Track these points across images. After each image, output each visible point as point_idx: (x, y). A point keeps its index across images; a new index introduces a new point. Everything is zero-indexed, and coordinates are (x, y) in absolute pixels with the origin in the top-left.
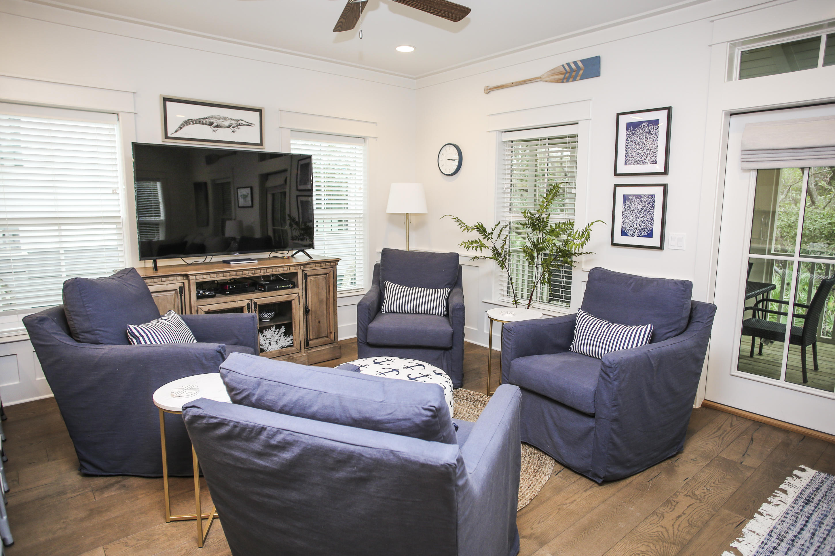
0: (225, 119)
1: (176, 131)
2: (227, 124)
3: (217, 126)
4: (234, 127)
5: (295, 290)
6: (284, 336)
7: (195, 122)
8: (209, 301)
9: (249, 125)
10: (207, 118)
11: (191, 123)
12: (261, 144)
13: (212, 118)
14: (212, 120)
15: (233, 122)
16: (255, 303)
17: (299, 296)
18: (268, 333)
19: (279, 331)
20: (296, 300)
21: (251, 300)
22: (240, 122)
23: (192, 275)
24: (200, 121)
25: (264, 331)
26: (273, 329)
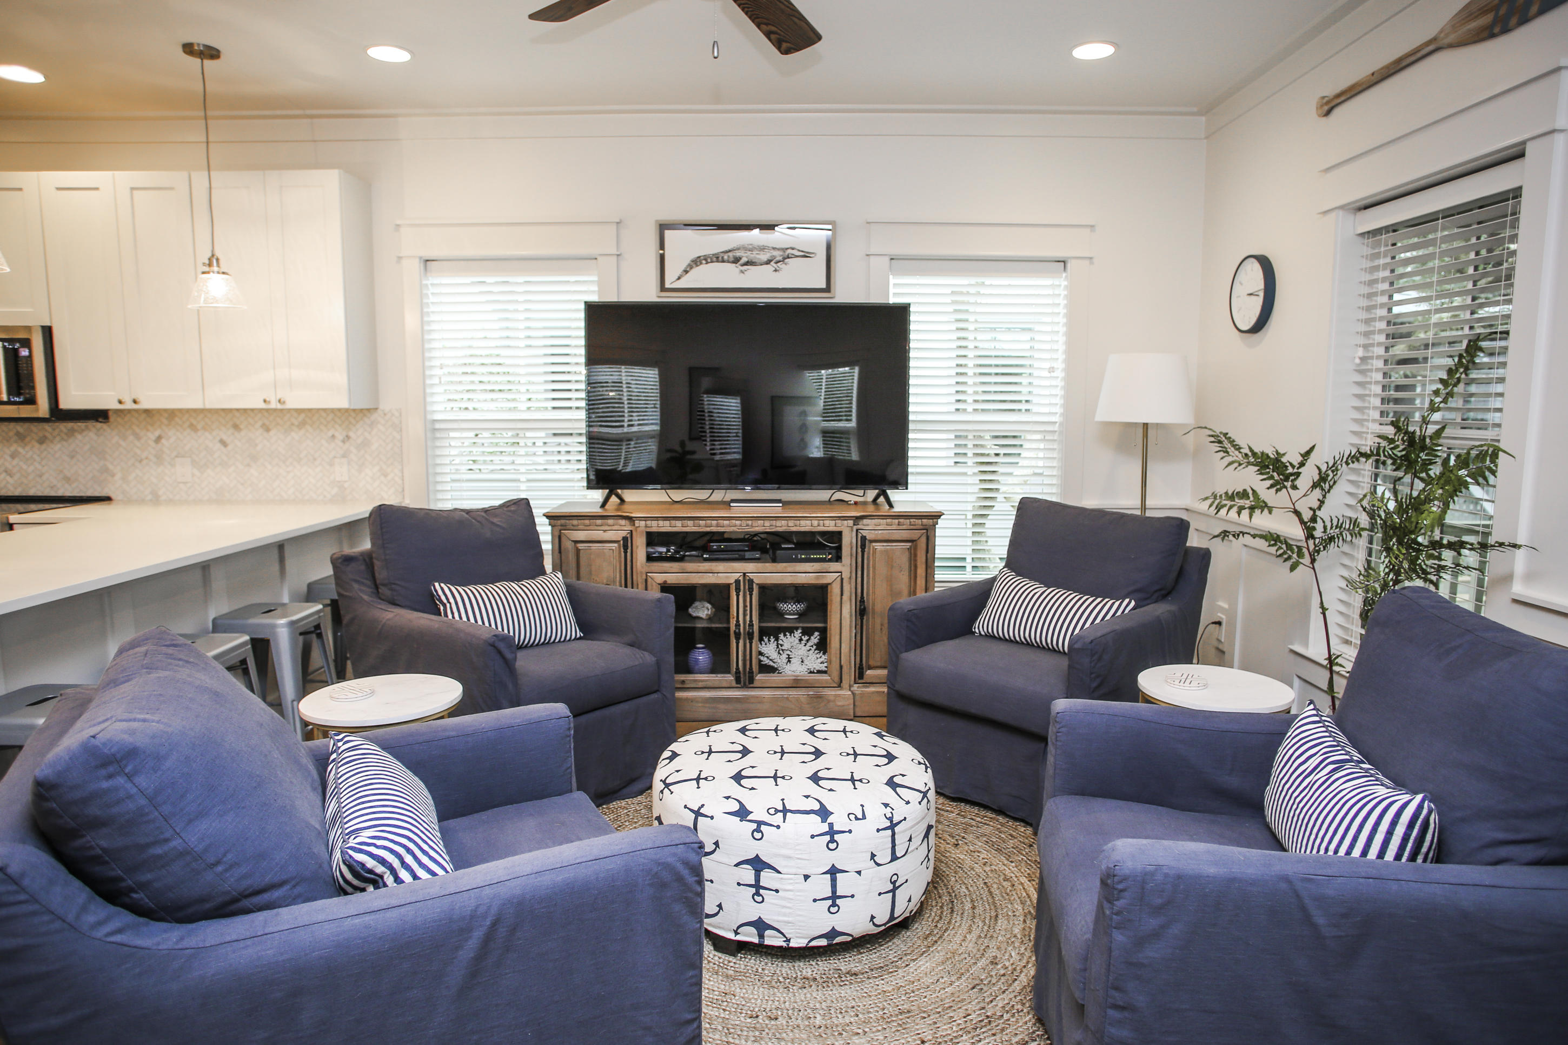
0: (762, 249)
1: (679, 278)
2: (764, 257)
3: (747, 264)
4: (777, 262)
5: (835, 566)
6: (817, 651)
7: (709, 260)
8: (667, 565)
9: (806, 255)
10: (730, 251)
11: (704, 262)
12: (828, 289)
13: (738, 249)
14: (738, 254)
15: (776, 253)
16: (751, 582)
17: (842, 579)
18: (788, 641)
19: (808, 641)
20: (834, 585)
21: (744, 574)
22: (790, 251)
23: (640, 518)
24: (718, 258)
25: (781, 636)
26: (798, 634)
